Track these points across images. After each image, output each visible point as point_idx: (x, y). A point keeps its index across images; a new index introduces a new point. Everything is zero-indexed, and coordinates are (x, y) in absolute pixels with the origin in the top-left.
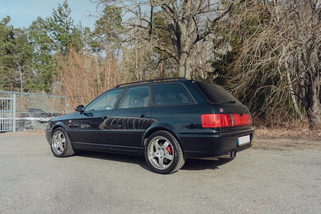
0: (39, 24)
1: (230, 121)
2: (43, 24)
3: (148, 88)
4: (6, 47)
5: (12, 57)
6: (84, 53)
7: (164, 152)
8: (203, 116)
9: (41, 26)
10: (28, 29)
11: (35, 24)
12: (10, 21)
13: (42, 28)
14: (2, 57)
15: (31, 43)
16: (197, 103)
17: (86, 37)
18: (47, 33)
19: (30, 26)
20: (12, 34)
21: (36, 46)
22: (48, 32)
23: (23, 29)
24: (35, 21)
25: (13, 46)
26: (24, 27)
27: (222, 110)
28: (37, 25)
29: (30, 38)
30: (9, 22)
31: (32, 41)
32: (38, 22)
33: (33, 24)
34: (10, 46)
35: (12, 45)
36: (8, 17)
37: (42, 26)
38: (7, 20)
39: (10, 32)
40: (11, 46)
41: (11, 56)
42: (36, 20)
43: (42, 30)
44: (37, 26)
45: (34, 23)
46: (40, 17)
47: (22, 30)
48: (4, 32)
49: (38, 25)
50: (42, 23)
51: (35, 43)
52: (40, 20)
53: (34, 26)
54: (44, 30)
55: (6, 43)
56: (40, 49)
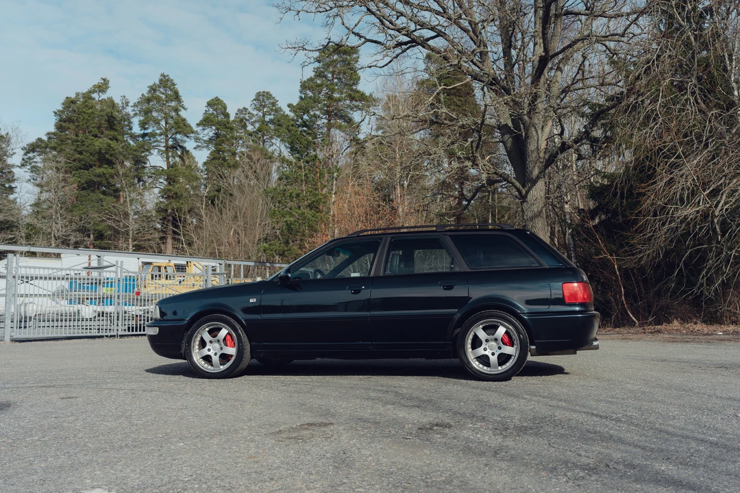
0: (162, 90)
2: (171, 90)
4: (100, 149)
9: (166, 95)
10: (138, 102)
11: (155, 90)
12: (109, 90)
13: (169, 99)
15: (145, 135)
18: (180, 110)
19: (143, 95)
20: (110, 118)
21: (155, 141)
22: (182, 109)
23: (123, 103)
24: (155, 84)
25: (115, 148)
26: (124, 97)
28: (158, 93)
29: (142, 124)
30: (105, 91)
31: (146, 132)
32: (160, 87)
33: (149, 92)
35: (113, 143)
36: (104, 80)
37: (171, 96)
38: (103, 86)
39: (109, 114)
40: (110, 147)
41: (110, 170)
42: (158, 82)
43: (169, 104)
44: (159, 96)
45: (153, 89)
46: (165, 74)
48: (96, 116)
49: (161, 94)
50: (169, 88)
51: (153, 135)
52: (165, 82)
53: (153, 96)
54: (173, 104)
55: (100, 140)
56: (164, 149)
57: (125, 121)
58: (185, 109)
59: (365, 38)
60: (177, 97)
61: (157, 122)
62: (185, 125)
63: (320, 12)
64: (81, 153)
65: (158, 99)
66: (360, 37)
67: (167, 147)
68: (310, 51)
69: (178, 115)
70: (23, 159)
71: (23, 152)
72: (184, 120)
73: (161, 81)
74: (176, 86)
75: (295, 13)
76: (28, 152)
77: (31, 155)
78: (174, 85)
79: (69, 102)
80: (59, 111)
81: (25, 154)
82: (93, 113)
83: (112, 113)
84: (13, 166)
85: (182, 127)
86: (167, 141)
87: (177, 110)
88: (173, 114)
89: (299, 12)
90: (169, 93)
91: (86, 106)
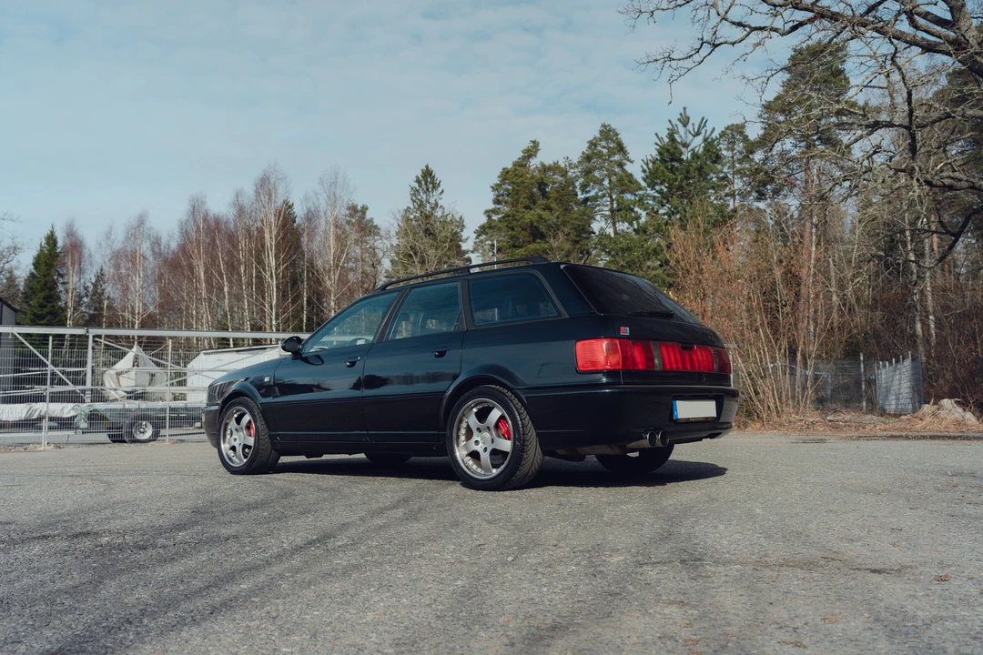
0: (603, 143)
1: (650, 359)
2: (614, 142)
3: (456, 288)
4: (531, 222)
5: (546, 246)
6: (731, 202)
7: (491, 435)
8: (579, 345)
9: (609, 148)
10: (579, 162)
11: (595, 145)
12: (539, 154)
13: (611, 153)
14: (523, 249)
15: (586, 200)
16: (567, 316)
17: (735, 154)
18: (626, 165)
19: (583, 153)
20: (542, 185)
21: (599, 205)
22: (628, 163)
23: (566, 165)
24: (595, 138)
25: (547, 218)
26: (567, 157)
27: (625, 331)
28: (599, 148)
29: (584, 187)
30: (535, 156)
31: (588, 195)
32: (601, 140)
33: (590, 148)
34: (540, 217)
35: (546, 214)
36: (534, 142)
37: (614, 148)
38: (532, 151)
39: (540, 181)
40: (542, 218)
41: (543, 245)
42: (598, 135)
43: (612, 159)
44: (600, 151)
45: (593, 144)
46: (606, 124)
47: (563, 166)
48: (526, 185)
49: (602, 147)
50: (612, 140)
51: (595, 198)
52: (607, 133)
53: (593, 153)
54: (617, 158)
55: (532, 212)
56: (608, 213)
57: (569, 186)
58: (632, 162)
59: (750, 27)
60: (621, 148)
61: (600, 182)
62: (630, 182)
63: (680, 6)
64: (513, 229)
65: (600, 155)
66: (744, 26)
67: (612, 210)
68: (679, 60)
69: (624, 170)
70: (475, 243)
71: (475, 235)
72: (631, 175)
73: (601, 132)
74: (619, 136)
75: (648, 15)
76: (479, 235)
77: (483, 237)
78: (617, 135)
79: (505, 175)
80: (497, 185)
81: (477, 238)
82: (523, 182)
83: (542, 179)
84: (467, 252)
85: (626, 183)
86: (612, 204)
87: (621, 165)
88: (617, 170)
89: (652, 12)
90: (611, 146)
91: (516, 175)
